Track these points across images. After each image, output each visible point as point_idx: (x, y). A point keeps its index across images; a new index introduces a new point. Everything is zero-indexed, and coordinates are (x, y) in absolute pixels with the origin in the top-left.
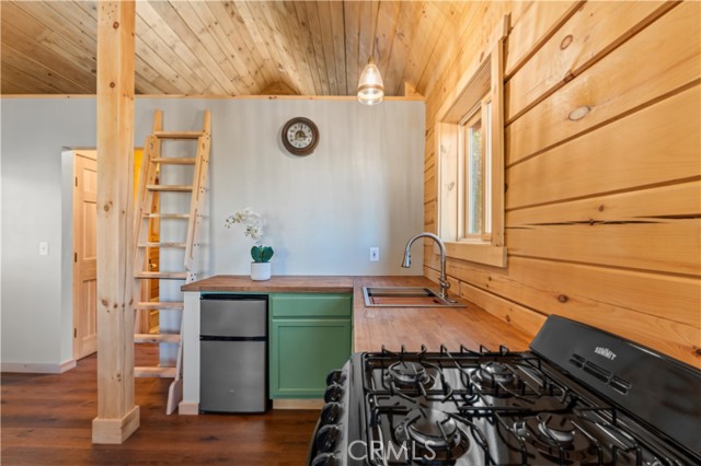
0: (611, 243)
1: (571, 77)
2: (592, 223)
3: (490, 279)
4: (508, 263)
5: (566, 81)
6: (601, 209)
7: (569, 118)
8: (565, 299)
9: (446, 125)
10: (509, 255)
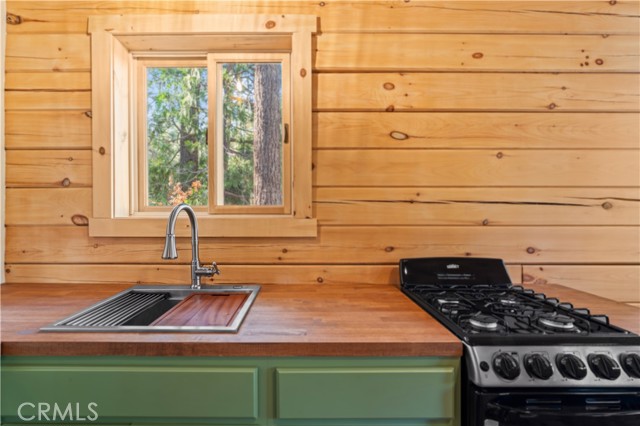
0: (425, 213)
1: (391, 110)
2: (412, 202)
3: (285, 251)
4: (319, 232)
5: (387, 110)
6: (418, 194)
7: (391, 135)
8: (392, 249)
9: (118, 45)
10: (319, 226)
